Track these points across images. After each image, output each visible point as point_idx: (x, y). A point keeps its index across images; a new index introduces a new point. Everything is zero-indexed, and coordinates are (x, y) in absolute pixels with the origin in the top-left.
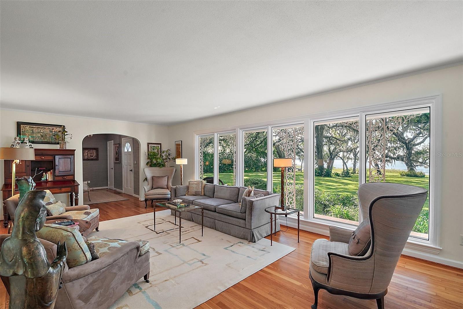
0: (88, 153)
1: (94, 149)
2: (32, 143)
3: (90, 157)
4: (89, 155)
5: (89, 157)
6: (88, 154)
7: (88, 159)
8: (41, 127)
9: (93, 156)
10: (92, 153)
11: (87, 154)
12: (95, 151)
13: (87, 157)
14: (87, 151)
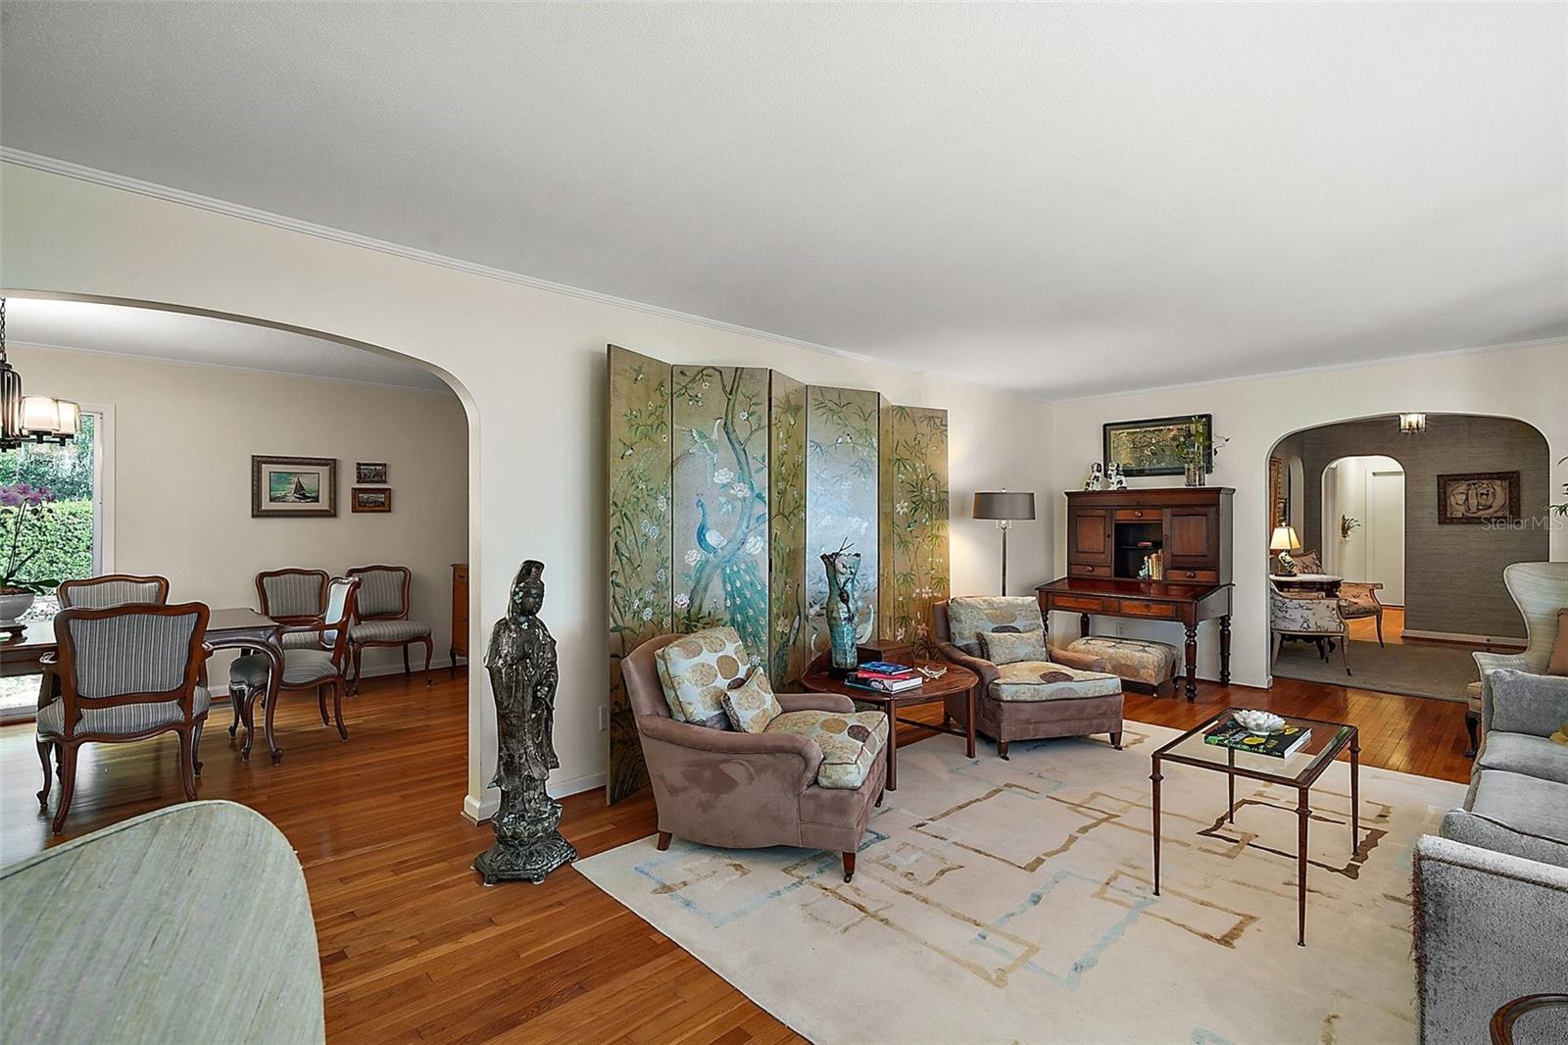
0: (1467, 495)
1: (1498, 479)
2: (1125, 476)
3: (1478, 510)
4: (1473, 502)
5: (1473, 510)
6: (1467, 499)
7: (1467, 518)
8: (1152, 429)
9: (1491, 507)
10: (1487, 495)
11: (1464, 497)
12: (1505, 484)
13: (1462, 509)
14: (1462, 488)
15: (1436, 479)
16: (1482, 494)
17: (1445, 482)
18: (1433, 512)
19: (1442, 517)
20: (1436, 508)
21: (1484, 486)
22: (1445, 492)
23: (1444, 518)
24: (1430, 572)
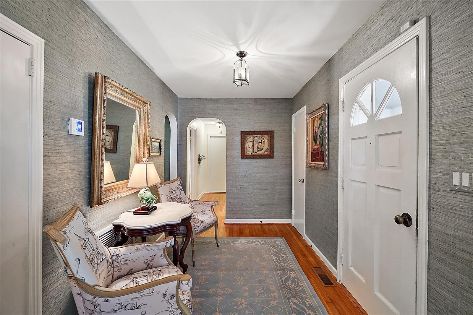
0: (253, 143)
1: (266, 134)
3: (258, 151)
4: (256, 146)
5: (256, 151)
6: (253, 145)
7: (254, 155)
9: (262, 149)
10: (261, 143)
12: (268, 137)
13: (251, 150)
14: (251, 139)
15: (240, 133)
16: (259, 142)
17: (244, 134)
18: (238, 152)
19: (243, 155)
20: (240, 150)
21: (260, 138)
22: (244, 141)
23: (244, 156)
24: (237, 185)
